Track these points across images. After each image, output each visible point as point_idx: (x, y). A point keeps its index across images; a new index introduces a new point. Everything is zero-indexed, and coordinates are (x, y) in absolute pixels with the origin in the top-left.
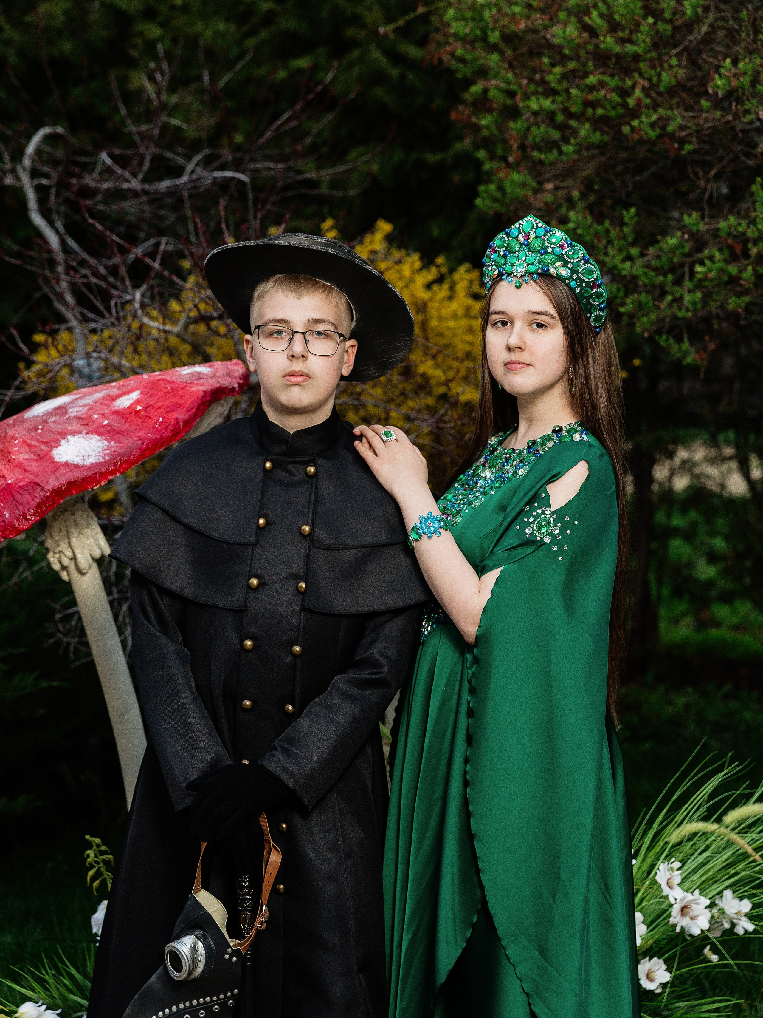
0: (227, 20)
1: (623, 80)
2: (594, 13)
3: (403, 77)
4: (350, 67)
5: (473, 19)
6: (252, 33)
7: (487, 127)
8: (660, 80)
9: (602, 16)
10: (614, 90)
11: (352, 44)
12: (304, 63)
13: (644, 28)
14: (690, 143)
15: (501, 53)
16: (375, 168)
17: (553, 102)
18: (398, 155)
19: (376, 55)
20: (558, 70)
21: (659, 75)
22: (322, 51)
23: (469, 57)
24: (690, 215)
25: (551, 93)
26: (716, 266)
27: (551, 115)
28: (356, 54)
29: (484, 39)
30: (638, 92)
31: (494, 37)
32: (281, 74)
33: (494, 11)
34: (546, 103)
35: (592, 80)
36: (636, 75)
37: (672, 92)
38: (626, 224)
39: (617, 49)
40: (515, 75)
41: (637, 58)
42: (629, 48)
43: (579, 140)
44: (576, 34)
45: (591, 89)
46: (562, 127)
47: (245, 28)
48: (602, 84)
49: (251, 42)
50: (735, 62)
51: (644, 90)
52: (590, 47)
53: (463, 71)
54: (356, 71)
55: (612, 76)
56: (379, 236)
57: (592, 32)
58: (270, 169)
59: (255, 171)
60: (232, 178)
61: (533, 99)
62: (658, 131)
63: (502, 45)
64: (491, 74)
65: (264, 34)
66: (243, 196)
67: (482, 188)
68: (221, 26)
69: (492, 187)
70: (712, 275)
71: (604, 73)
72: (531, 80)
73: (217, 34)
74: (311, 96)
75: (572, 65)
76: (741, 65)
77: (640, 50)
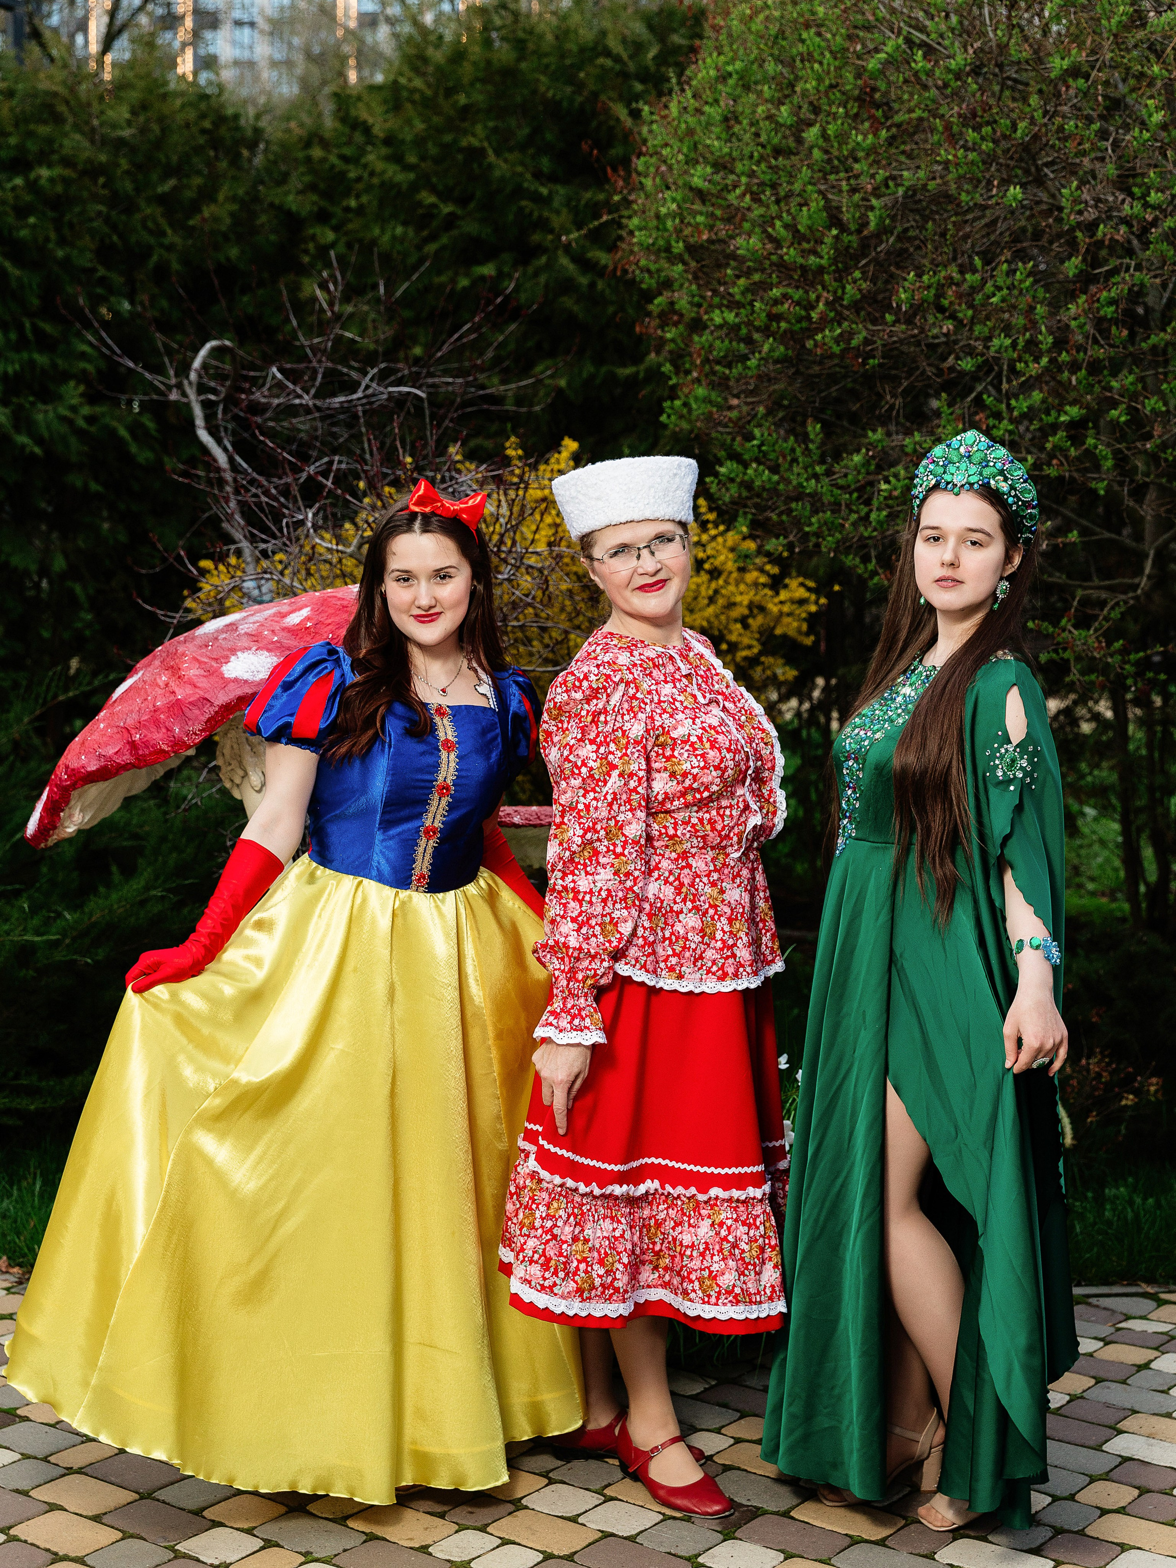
0: (405, 224)
1: (807, 292)
2: (778, 223)
3: (592, 285)
4: (536, 274)
5: (658, 228)
6: (433, 237)
7: (673, 340)
8: (844, 293)
9: (786, 226)
10: (798, 303)
11: (539, 250)
12: (488, 270)
13: (828, 240)
14: (874, 357)
15: (685, 263)
16: (563, 383)
17: (737, 315)
18: (589, 369)
19: (564, 261)
20: (742, 282)
21: (844, 288)
22: (506, 256)
23: (653, 267)
24: (874, 431)
25: (733, 305)
26: (900, 484)
27: (736, 328)
28: (544, 259)
29: (668, 249)
30: (821, 306)
31: (678, 247)
32: (464, 282)
33: (677, 221)
34: (730, 317)
35: (776, 292)
36: (819, 287)
37: (856, 306)
38: (812, 441)
39: (800, 260)
40: (699, 286)
41: (821, 270)
42: (812, 260)
43: (763, 355)
44: (760, 245)
45: (776, 302)
46: (749, 341)
47: (425, 233)
48: (785, 296)
49: (432, 248)
50: (919, 276)
51: (827, 303)
52: (774, 258)
53: (648, 282)
54: (543, 279)
55: (797, 288)
56: (565, 454)
57: (777, 242)
58: (448, 384)
59: (433, 386)
60: (409, 393)
61: (717, 312)
62: (842, 345)
63: (686, 257)
64: (676, 285)
65: (444, 240)
66: (419, 410)
67: (667, 404)
68: (399, 230)
69: (678, 403)
70: (896, 493)
71: (788, 285)
72: (715, 292)
73: (394, 238)
74: (491, 308)
75: (757, 277)
76: (925, 278)
77: (824, 262)
